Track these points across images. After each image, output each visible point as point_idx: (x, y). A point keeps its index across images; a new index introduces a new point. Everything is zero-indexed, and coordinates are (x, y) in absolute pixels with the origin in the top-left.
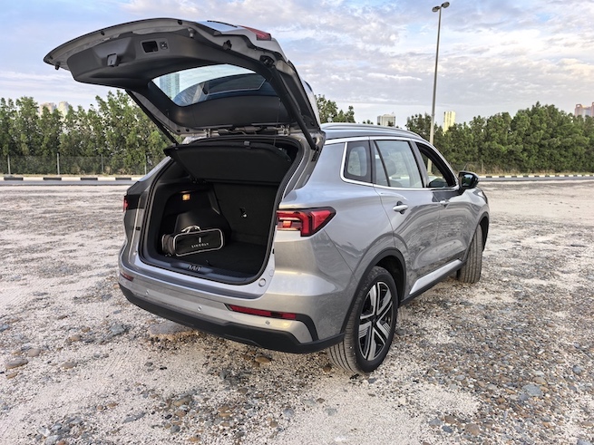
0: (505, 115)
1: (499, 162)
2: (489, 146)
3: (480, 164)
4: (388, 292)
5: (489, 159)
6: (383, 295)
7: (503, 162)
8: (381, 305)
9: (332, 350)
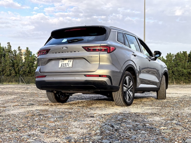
0: (185, 53)
1: (183, 79)
2: (177, 69)
3: (173, 80)
4: (131, 82)
5: (177, 77)
6: (130, 82)
7: (185, 79)
8: (129, 85)
9: (115, 93)
